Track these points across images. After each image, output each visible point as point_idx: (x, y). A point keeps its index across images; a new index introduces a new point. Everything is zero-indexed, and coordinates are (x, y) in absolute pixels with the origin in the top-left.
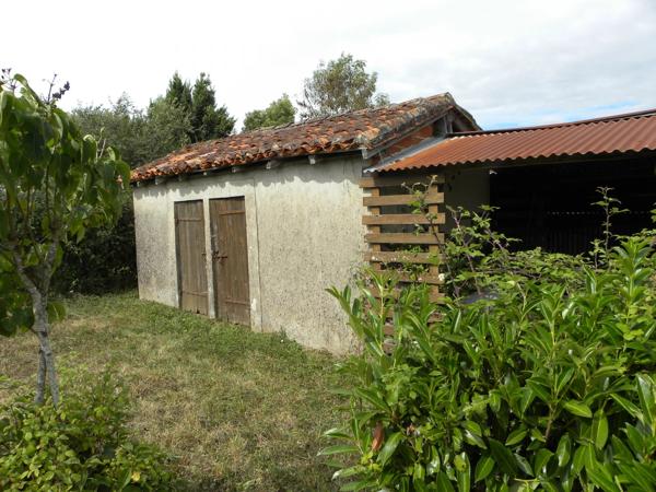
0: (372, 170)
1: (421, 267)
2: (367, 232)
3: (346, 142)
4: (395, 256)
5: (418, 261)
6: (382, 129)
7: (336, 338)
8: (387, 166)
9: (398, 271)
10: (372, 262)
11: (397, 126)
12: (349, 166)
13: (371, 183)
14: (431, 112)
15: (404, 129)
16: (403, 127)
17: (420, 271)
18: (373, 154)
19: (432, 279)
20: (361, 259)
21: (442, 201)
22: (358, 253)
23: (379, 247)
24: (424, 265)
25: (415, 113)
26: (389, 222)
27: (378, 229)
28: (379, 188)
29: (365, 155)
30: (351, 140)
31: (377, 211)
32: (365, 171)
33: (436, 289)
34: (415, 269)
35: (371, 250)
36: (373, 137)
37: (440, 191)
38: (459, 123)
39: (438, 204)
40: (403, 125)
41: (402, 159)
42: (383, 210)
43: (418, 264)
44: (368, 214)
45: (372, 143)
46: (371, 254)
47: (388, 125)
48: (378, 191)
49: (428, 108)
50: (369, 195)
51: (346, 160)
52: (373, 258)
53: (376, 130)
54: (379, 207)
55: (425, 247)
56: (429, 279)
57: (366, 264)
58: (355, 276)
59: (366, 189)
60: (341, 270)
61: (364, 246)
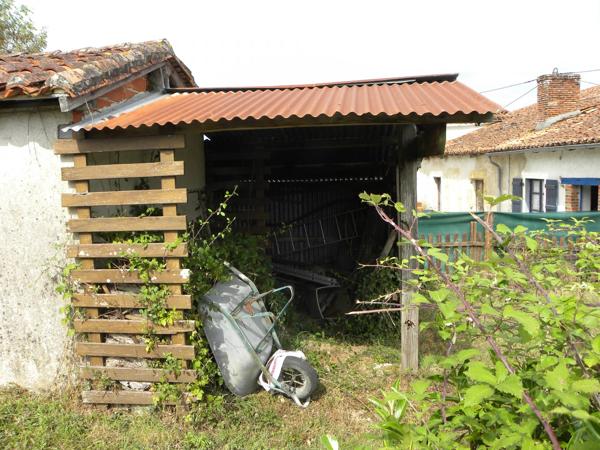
0: (77, 128)
1: (154, 262)
2: (68, 216)
3: (33, 85)
4: (114, 250)
5: (150, 254)
6: (88, 71)
7: (31, 366)
8: (98, 123)
9: (122, 270)
10: (79, 259)
11: (109, 70)
12: (37, 122)
13: (73, 147)
14: (149, 58)
15: (118, 75)
16: (116, 73)
17: (154, 268)
18: (76, 105)
19: (172, 278)
20: (61, 256)
21: (181, 172)
22: (57, 247)
23: (89, 237)
24: (160, 260)
25: (129, 57)
26: (105, 202)
27: (87, 212)
28: (86, 155)
29: (64, 106)
30: (42, 83)
31: (84, 187)
32: (65, 130)
33: (178, 290)
34: (146, 266)
35: (77, 242)
36: (75, 80)
37: (176, 159)
38: (176, 77)
39: (175, 177)
40: (116, 70)
41: (117, 115)
42: (93, 185)
43: (150, 259)
44: (71, 191)
45: (76, 87)
46: (79, 248)
47: (97, 67)
48: (83, 159)
49: (145, 52)
50: (70, 164)
51: (31, 113)
52: (82, 254)
53: (79, 70)
54: (88, 181)
55: (159, 235)
56: (166, 278)
57: (72, 263)
58: (55, 280)
59: (65, 156)
60: (32, 271)
61: (66, 237)
